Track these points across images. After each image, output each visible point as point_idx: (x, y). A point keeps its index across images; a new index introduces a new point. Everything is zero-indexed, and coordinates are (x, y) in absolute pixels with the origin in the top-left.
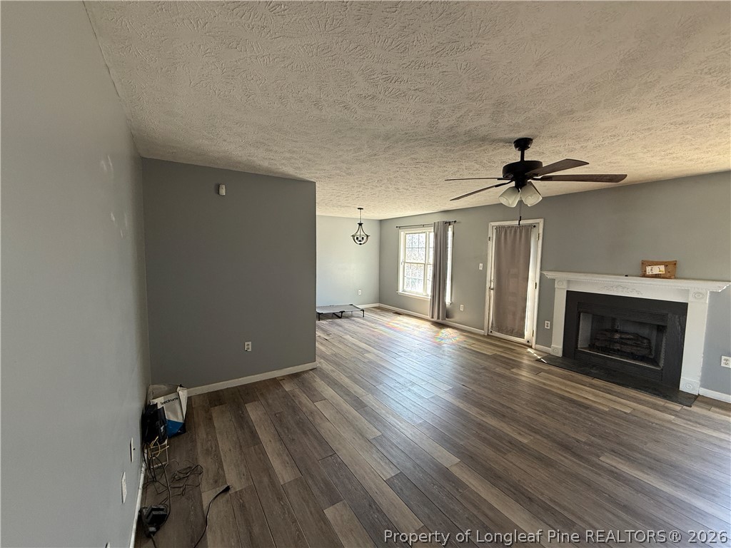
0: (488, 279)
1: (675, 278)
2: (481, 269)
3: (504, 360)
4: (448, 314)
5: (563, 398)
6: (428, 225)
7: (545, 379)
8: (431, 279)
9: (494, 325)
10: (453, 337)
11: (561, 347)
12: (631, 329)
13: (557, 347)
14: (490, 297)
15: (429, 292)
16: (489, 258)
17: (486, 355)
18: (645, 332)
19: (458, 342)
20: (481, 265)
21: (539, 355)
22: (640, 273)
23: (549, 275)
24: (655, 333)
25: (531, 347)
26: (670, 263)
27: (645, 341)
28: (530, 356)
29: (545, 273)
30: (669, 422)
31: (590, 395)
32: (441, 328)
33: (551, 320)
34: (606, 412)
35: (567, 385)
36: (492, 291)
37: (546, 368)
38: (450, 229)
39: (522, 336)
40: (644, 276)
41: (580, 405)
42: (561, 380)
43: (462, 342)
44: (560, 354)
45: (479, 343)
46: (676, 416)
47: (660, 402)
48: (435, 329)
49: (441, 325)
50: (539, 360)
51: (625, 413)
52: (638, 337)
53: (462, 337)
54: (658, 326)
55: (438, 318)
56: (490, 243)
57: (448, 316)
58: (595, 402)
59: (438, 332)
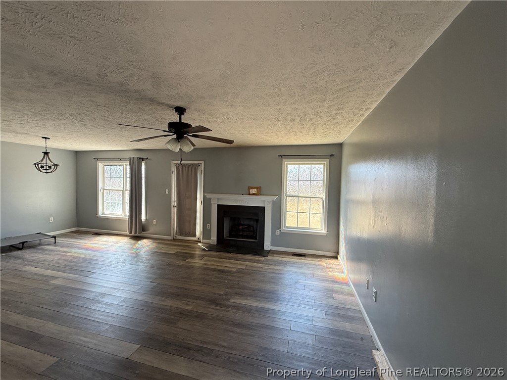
0: (173, 200)
1: (261, 195)
2: (167, 193)
3: (182, 254)
4: (144, 228)
5: (215, 270)
6: (125, 160)
7: (207, 261)
8: (128, 203)
9: (178, 231)
10: (147, 246)
11: (216, 238)
12: (246, 222)
13: (214, 239)
14: (174, 212)
15: (128, 213)
16: (173, 186)
17: (171, 254)
18: (251, 223)
19: (151, 248)
20: (167, 190)
21: (204, 246)
22: (248, 193)
23: (208, 196)
24: (255, 223)
25: (200, 242)
26: (258, 187)
27: (252, 228)
28: (199, 248)
29: (206, 194)
30: (260, 267)
31: (228, 264)
32: (138, 240)
33: (210, 223)
34: (234, 272)
35: (217, 261)
36: (175, 208)
37: (207, 253)
38: (143, 164)
39: (195, 236)
40: (249, 194)
41: (223, 272)
42: (214, 259)
43: (154, 248)
44: (216, 243)
45: (167, 246)
46: (262, 263)
47: (257, 258)
48: (132, 241)
49: (137, 238)
50: (204, 250)
51: (243, 269)
52: (249, 226)
53: (155, 244)
54: (256, 219)
55: (136, 233)
56: (173, 175)
57: (144, 230)
58: (230, 267)
59: (135, 244)
